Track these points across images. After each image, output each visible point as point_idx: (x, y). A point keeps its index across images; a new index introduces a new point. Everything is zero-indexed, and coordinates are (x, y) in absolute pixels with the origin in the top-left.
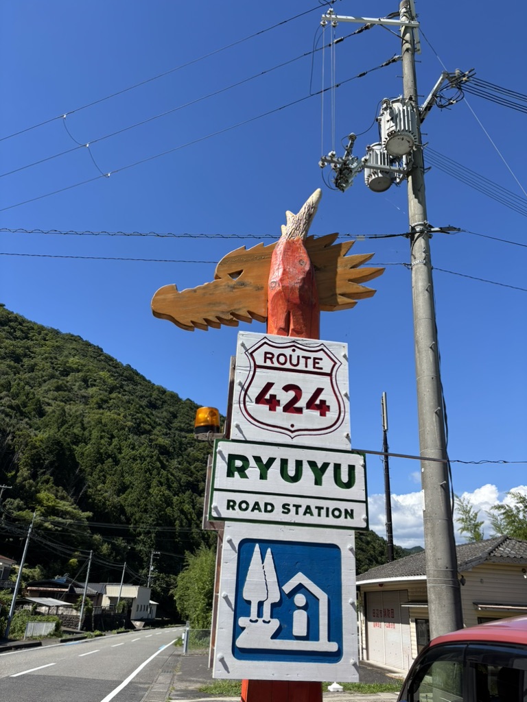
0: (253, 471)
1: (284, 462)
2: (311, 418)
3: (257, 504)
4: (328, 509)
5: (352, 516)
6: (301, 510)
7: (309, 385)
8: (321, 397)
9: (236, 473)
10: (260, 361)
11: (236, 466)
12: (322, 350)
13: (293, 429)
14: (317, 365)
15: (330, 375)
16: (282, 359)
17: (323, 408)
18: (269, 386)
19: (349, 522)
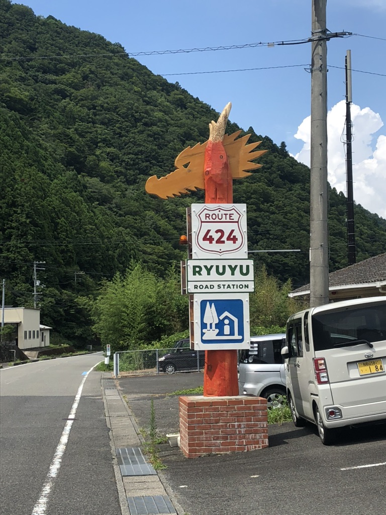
0: (204, 271)
1: (217, 267)
2: (229, 245)
3: (207, 286)
4: (237, 285)
5: (248, 288)
6: (226, 287)
8: (233, 234)
9: (197, 274)
10: (203, 219)
11: (197, 271)
12: (233, 209)
13: (220, 251)
14: (231, 218)
15: (238, 222)
16: (214, 217)
17: (234, 240)
18: (209, 231)
19: (246, 290)
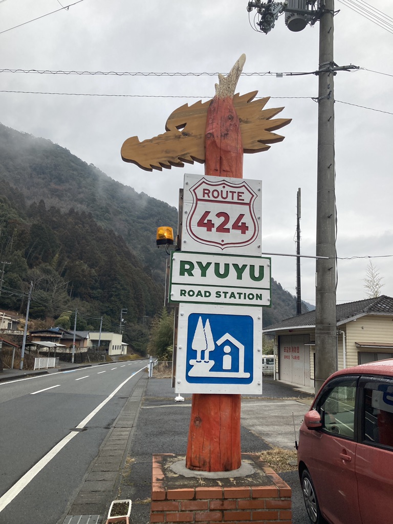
0: (197, 271)
1: (217, 265)
2: (235, 235)
3: (199, 292)
4: (245, 294)
5: (261, 299)
6: (228, 295)
7: (234, 212)
8: (242, 221)
9: (186, 273)
10: (200, 196)
12: (244, 186)
13: (223, 243)
14: (240, 198)
15: (249, 204)
16: (216, 194)
17: (244, 228)
18: (207, 213)
19: (259, 302)
